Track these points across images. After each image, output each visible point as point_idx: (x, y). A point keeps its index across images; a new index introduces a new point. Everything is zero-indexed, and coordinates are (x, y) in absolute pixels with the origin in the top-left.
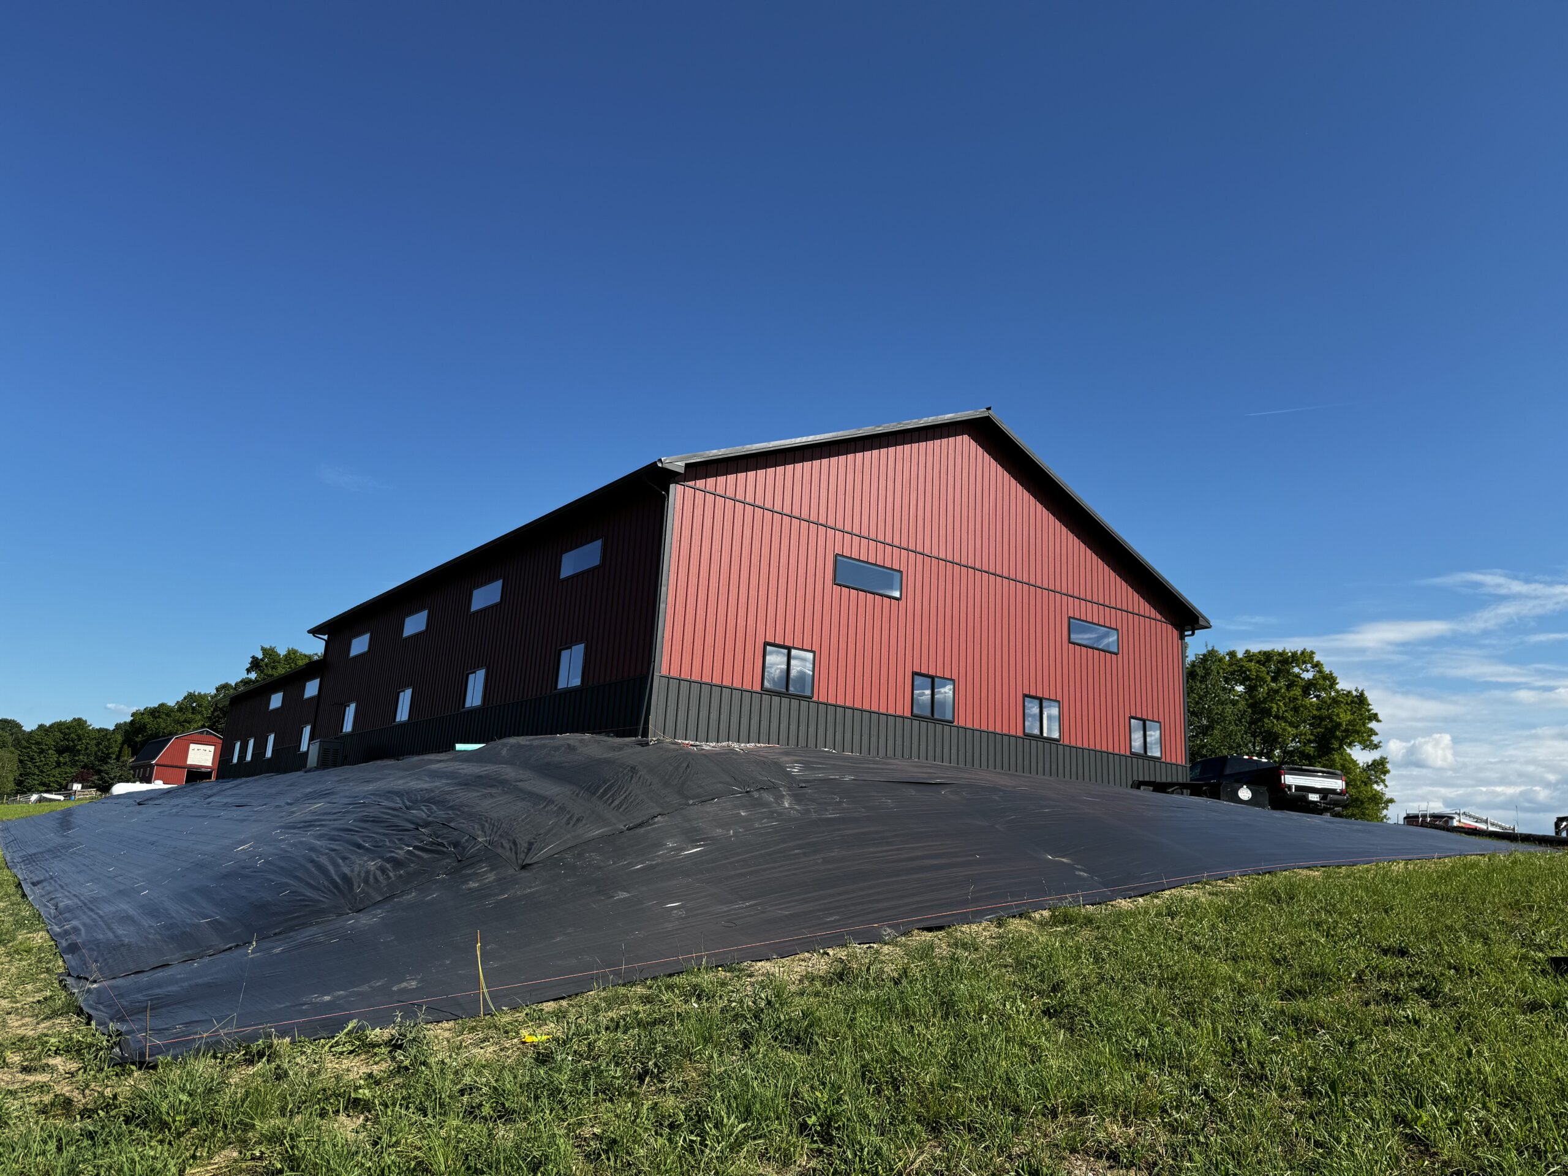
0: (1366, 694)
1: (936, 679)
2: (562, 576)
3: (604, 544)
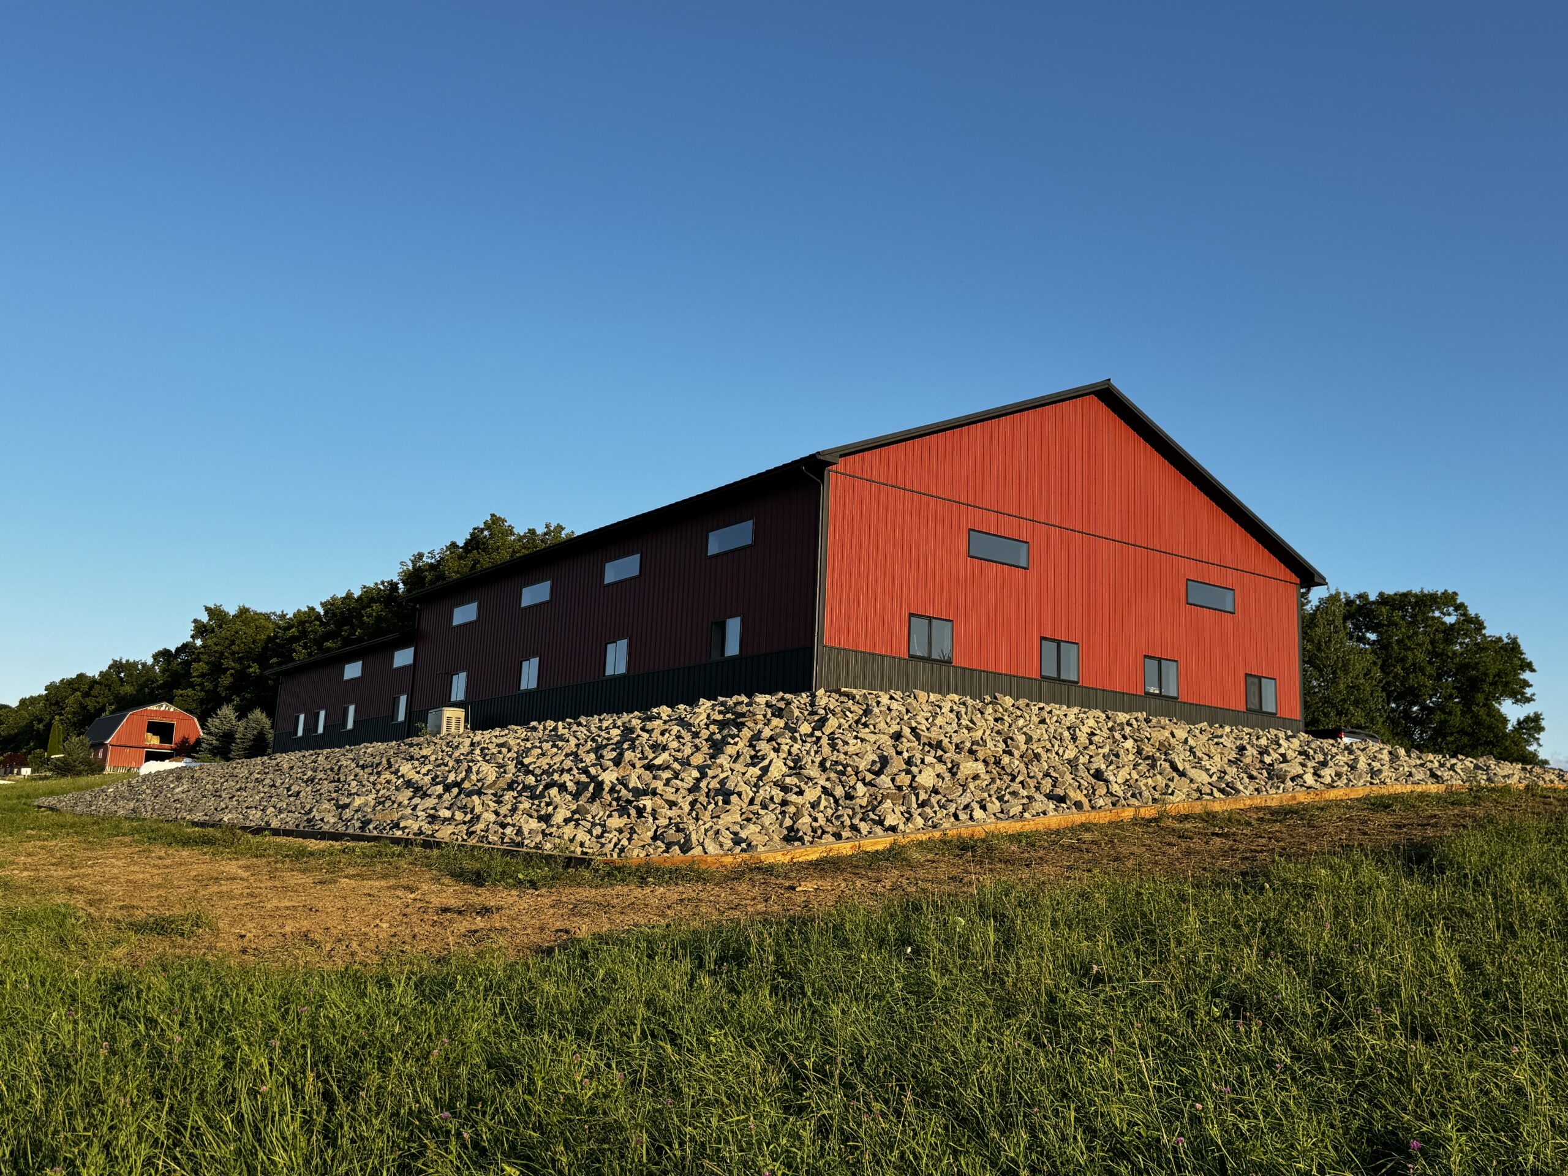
0: (1520, 640)
1: (1061, 643)
2: (710, 553)
3: (756, 525)
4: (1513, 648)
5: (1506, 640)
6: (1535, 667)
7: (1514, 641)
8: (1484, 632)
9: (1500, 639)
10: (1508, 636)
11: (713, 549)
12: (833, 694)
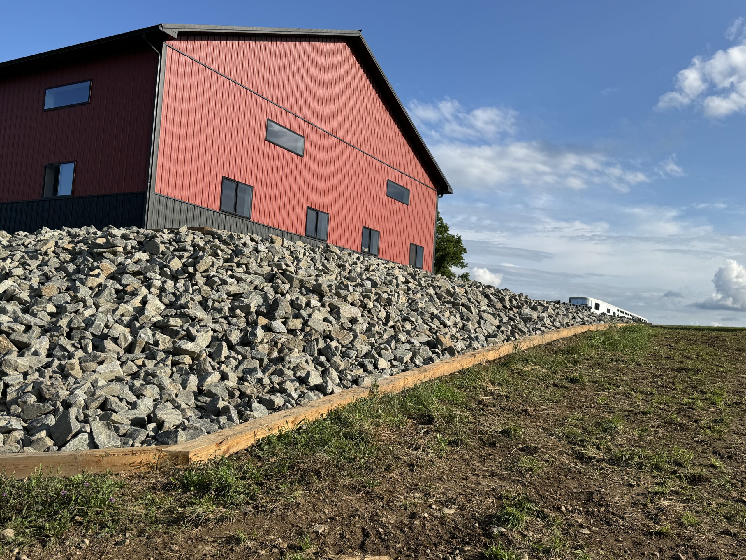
0: (462, 238)
1: (319, 213)
2: (46, 107)
3: (92, 86)
4: (458, 241)
5: (456, 237)
6: (467, 251)
7: (459, 238)
8: (448, 232)
9: (453, 237)
10: (457, 235)
11: (50, 103)
12: (197, 232)
